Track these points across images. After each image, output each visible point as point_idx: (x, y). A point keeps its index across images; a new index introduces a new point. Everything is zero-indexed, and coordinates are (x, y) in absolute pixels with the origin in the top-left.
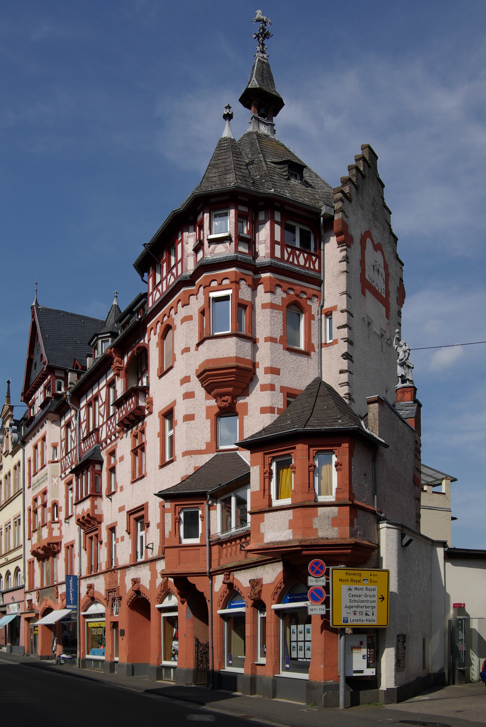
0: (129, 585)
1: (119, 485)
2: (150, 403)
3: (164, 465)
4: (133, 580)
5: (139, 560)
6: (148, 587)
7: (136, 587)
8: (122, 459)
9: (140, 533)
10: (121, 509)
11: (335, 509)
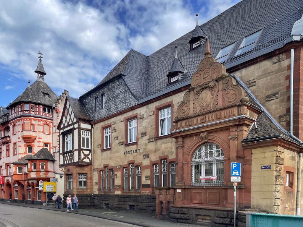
0: (6, 181)
1: (3, 157)
2: (10, 140)
3: (14, 155)
4: (7, 180)
5: (9, 175)
6: (11, 182)
7: (8, 182)
8: (3, 151)
9: (9, 169)
10: (3, 163)
11: (44, 172)
